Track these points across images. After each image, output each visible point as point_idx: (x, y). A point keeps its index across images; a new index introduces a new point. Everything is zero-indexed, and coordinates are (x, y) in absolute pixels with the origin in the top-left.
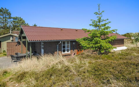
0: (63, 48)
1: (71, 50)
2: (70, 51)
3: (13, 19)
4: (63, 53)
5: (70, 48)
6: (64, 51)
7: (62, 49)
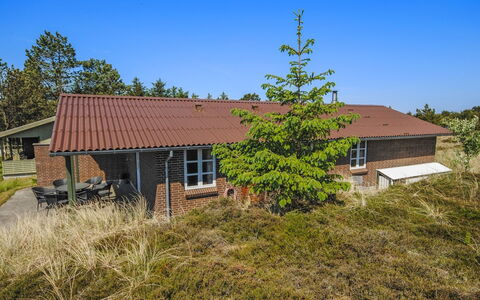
0: (188, 172)
1: (217, 177)
2: (214, 181)
3: (81, 68)
4: (187, 188)
5: (214, 173)
6: (193, 181)
7: (186, 175)
